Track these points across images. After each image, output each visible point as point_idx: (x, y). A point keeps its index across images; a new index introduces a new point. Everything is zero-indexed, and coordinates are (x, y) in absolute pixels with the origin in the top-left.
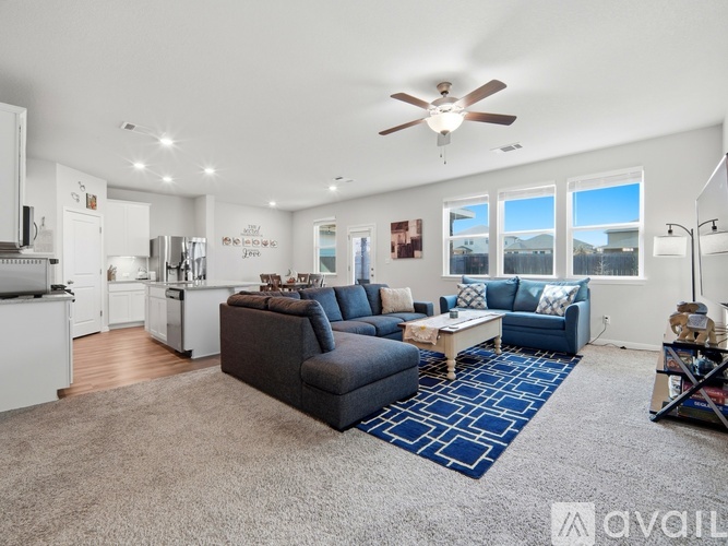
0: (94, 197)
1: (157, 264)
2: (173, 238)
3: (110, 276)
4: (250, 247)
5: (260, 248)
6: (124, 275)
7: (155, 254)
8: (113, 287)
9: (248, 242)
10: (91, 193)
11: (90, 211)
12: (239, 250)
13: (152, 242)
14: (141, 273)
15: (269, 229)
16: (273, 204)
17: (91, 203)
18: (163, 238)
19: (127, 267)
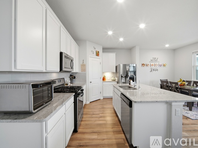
0: (98, 52)
1: (118, 75)
2: (123, 65)
3: (104, 79)
4: (153, 67)
5: (158, 68)
6: (108, 78)
7: (117, 71)
8: (104, 83)
9: (152, 65)
10: (98, 50)
11: (97, 57)
12: (148, 69)
13: (116, 67)
14: (113, 78)
15: (162, 58)
16: (167, 46)
17: (98, 54)
18: (120, 65)
19: (109, 76)
